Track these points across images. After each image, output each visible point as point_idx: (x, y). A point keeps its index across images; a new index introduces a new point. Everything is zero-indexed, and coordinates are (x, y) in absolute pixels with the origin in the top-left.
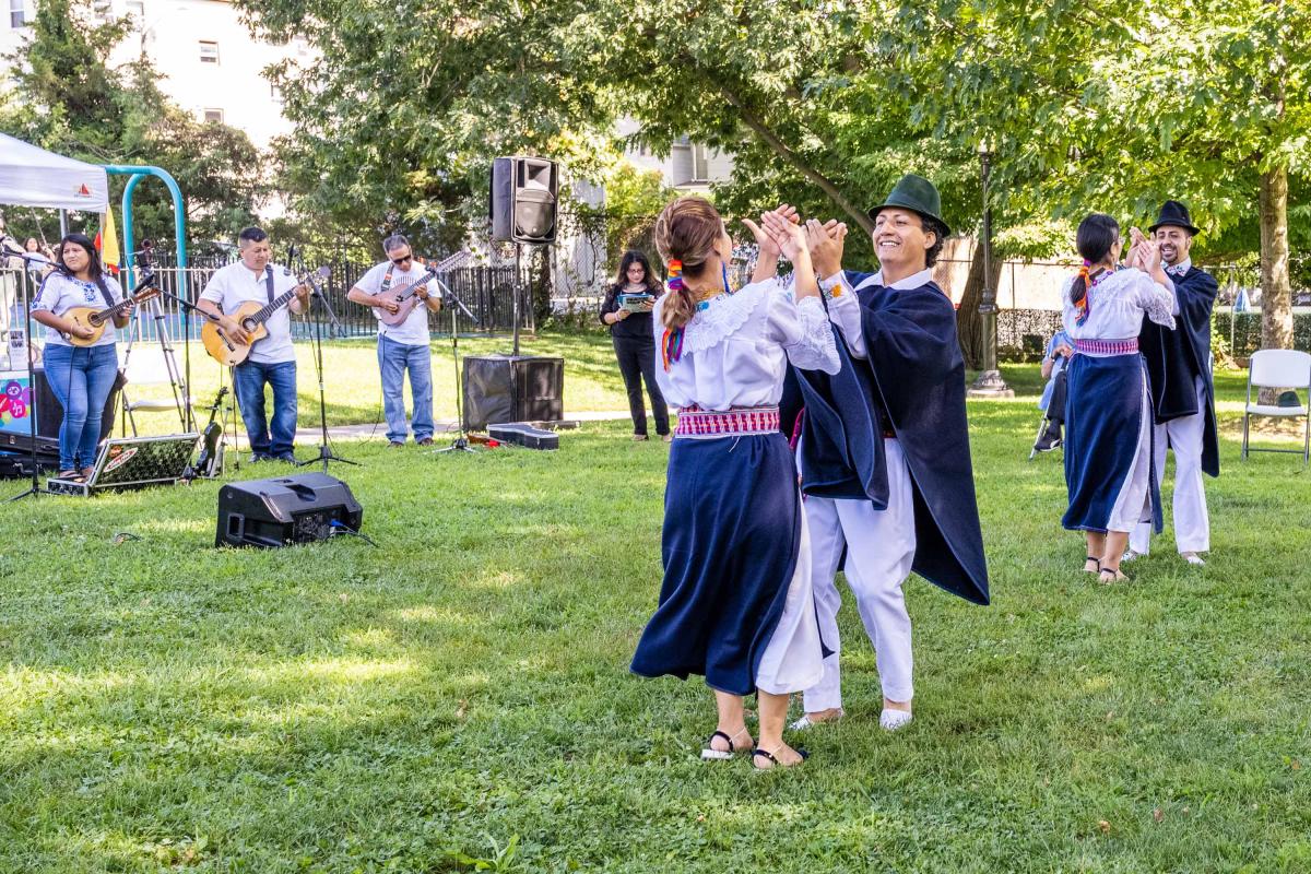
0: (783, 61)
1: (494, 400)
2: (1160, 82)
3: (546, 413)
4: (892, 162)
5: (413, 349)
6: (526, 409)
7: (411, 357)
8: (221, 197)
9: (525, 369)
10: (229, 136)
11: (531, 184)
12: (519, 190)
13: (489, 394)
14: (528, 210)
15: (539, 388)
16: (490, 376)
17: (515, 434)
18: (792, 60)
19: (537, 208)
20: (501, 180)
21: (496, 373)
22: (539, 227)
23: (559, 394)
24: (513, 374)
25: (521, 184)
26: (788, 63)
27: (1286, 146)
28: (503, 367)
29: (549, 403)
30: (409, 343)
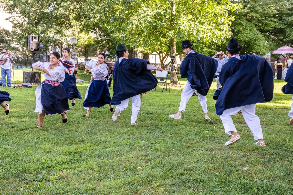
0: (97, 16)
1: (27, 79)
2: (143, 21)
3: (37, 82)
4: (117, 35)
5: (7, 70)
6: (33, 81)
7: (6, 71)
8: (5, 42)
9: (33, 73)
10: (6, 31)
11: (34, 40)
12: (32, 41)
13: (27, 78)
14: (34, 45)
15: (36, 77)
16: (27, 75)
17: (26, 85)
18: (98, 16)
19: (36, 45)
20: (29, 39)
21: (28, 74)
22: (36, 48)
23: (40, 78)
24: (31, 74)
25: (32, 40)
26: (98, 17)
27: (170, 32)
28: (29, 73)
29: (38, 80)
30: (6, 68)
